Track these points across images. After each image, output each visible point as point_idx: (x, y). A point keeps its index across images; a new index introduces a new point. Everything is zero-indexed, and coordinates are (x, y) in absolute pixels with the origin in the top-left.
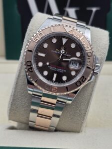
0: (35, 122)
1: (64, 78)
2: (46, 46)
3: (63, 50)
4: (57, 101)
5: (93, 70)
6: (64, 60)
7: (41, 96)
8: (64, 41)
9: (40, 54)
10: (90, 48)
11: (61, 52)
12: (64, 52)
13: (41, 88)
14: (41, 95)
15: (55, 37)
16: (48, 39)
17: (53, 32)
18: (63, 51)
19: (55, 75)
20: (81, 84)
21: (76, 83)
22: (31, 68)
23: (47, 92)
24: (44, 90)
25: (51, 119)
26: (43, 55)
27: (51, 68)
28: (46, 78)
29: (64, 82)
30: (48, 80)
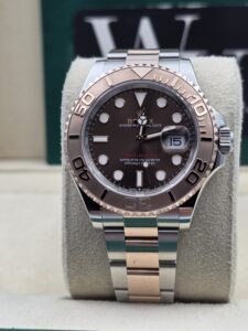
0: (126, 289)
1: (161, 175)
2: (104, 118)
3: (143, 118)
4: (160, 228)
5: (218, 142)
6: (149, 136)
7: (122, 228)
8: (141, 98)
9: (97, 139)
10: (198, 98)
11: (140, 122)
12: (145, 122)
13: (116, 210)
14: (122, 224)
15: (119, 95)
16: (105, 104)
17: (112, 87)
18: (142, 120)
19: (139, 175)
20: (198, 179)
21: (186, 179)
22: (86, 172)
23: (131, 215)
24: (123, 212)
25: (157, 274)
26: (104, 139)
27: (128, 161)
28: (122, 186)
29: (162, 184)
30: (127, 188)
